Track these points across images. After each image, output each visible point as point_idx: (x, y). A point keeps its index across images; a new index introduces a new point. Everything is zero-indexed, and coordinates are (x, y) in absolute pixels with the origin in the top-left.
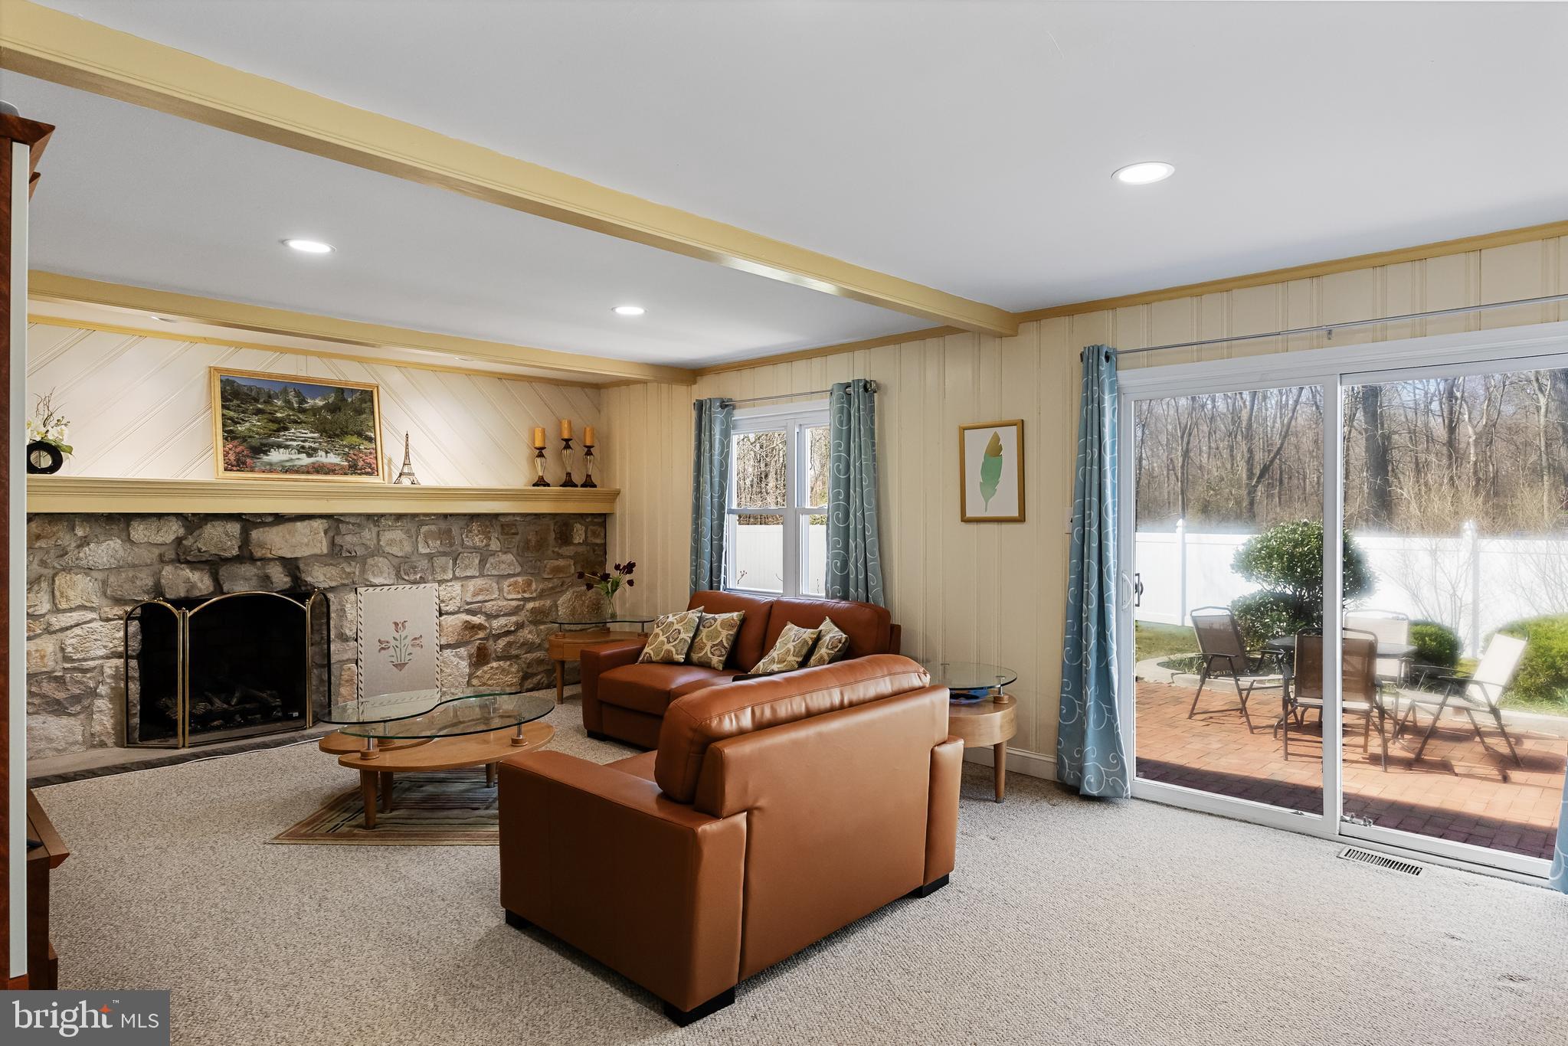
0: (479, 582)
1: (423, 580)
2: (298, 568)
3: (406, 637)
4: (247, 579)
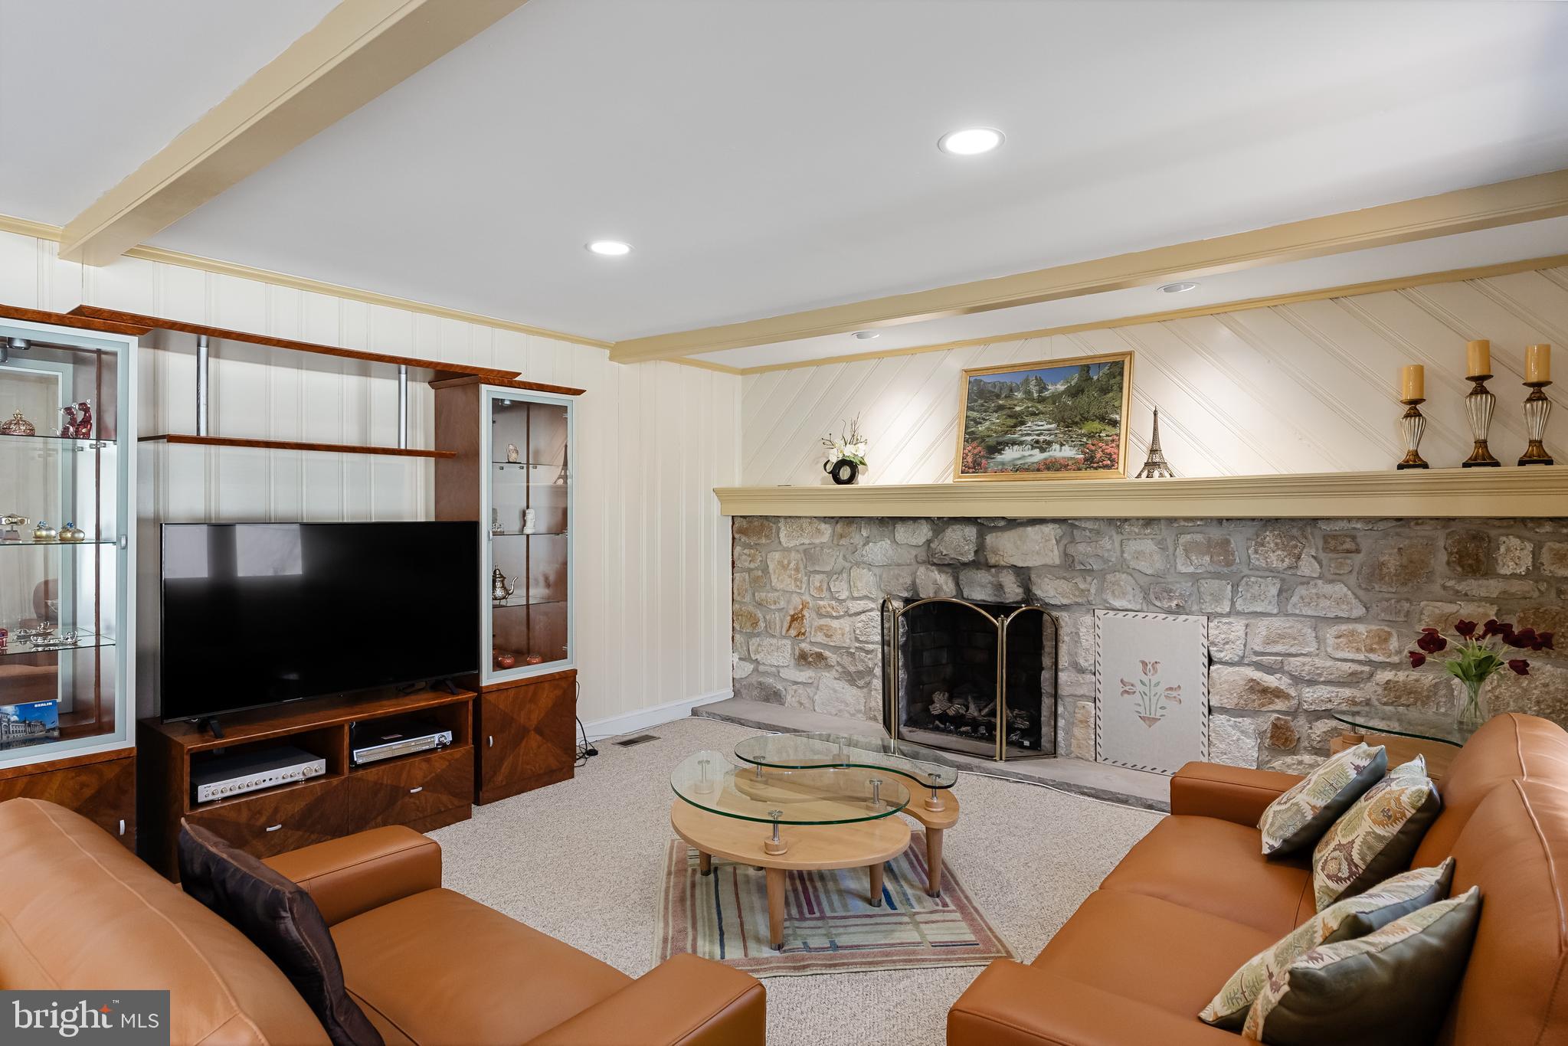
0: (1278, 624)
1: (1179, 610)
2: (1030, 579)
3: (1159, 683)
4: (983, 586)
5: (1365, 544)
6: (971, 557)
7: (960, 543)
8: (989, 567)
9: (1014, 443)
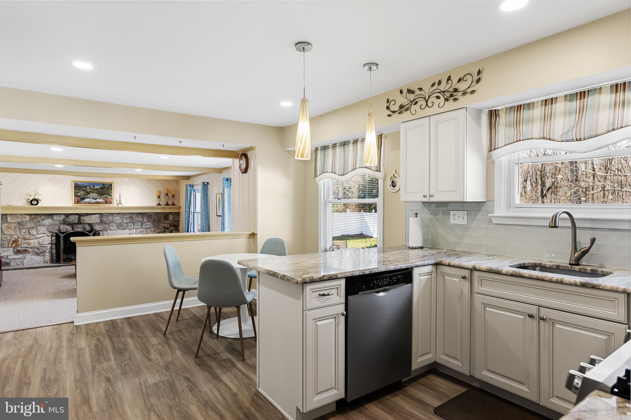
0: (141, 230)
1: (125, 229)
2: (92, 226)
4: (80, 228)
5: (153, 216)
6: (77, 222)
7: (75, 219)
8: (81, 224)
9: (88, 198)
